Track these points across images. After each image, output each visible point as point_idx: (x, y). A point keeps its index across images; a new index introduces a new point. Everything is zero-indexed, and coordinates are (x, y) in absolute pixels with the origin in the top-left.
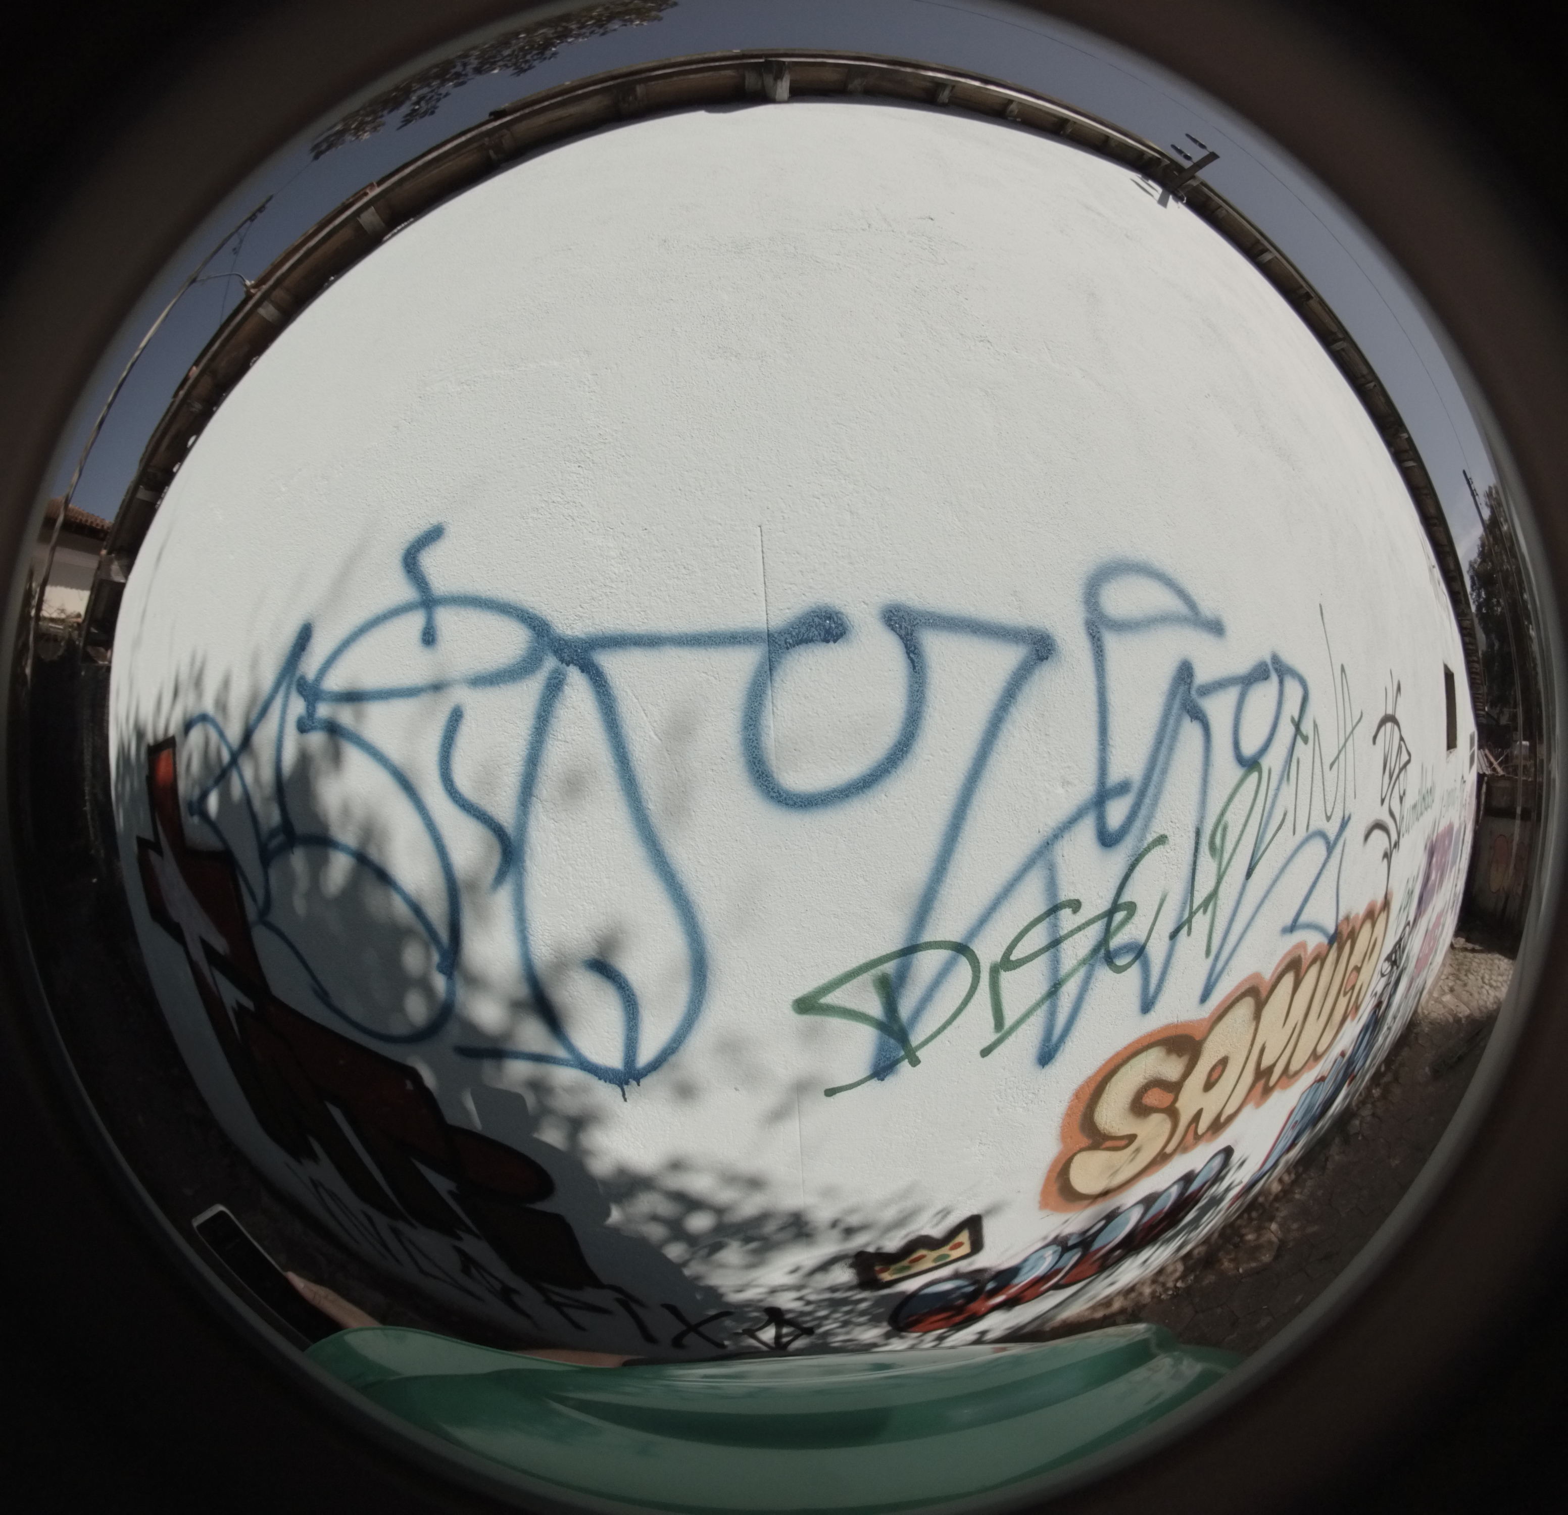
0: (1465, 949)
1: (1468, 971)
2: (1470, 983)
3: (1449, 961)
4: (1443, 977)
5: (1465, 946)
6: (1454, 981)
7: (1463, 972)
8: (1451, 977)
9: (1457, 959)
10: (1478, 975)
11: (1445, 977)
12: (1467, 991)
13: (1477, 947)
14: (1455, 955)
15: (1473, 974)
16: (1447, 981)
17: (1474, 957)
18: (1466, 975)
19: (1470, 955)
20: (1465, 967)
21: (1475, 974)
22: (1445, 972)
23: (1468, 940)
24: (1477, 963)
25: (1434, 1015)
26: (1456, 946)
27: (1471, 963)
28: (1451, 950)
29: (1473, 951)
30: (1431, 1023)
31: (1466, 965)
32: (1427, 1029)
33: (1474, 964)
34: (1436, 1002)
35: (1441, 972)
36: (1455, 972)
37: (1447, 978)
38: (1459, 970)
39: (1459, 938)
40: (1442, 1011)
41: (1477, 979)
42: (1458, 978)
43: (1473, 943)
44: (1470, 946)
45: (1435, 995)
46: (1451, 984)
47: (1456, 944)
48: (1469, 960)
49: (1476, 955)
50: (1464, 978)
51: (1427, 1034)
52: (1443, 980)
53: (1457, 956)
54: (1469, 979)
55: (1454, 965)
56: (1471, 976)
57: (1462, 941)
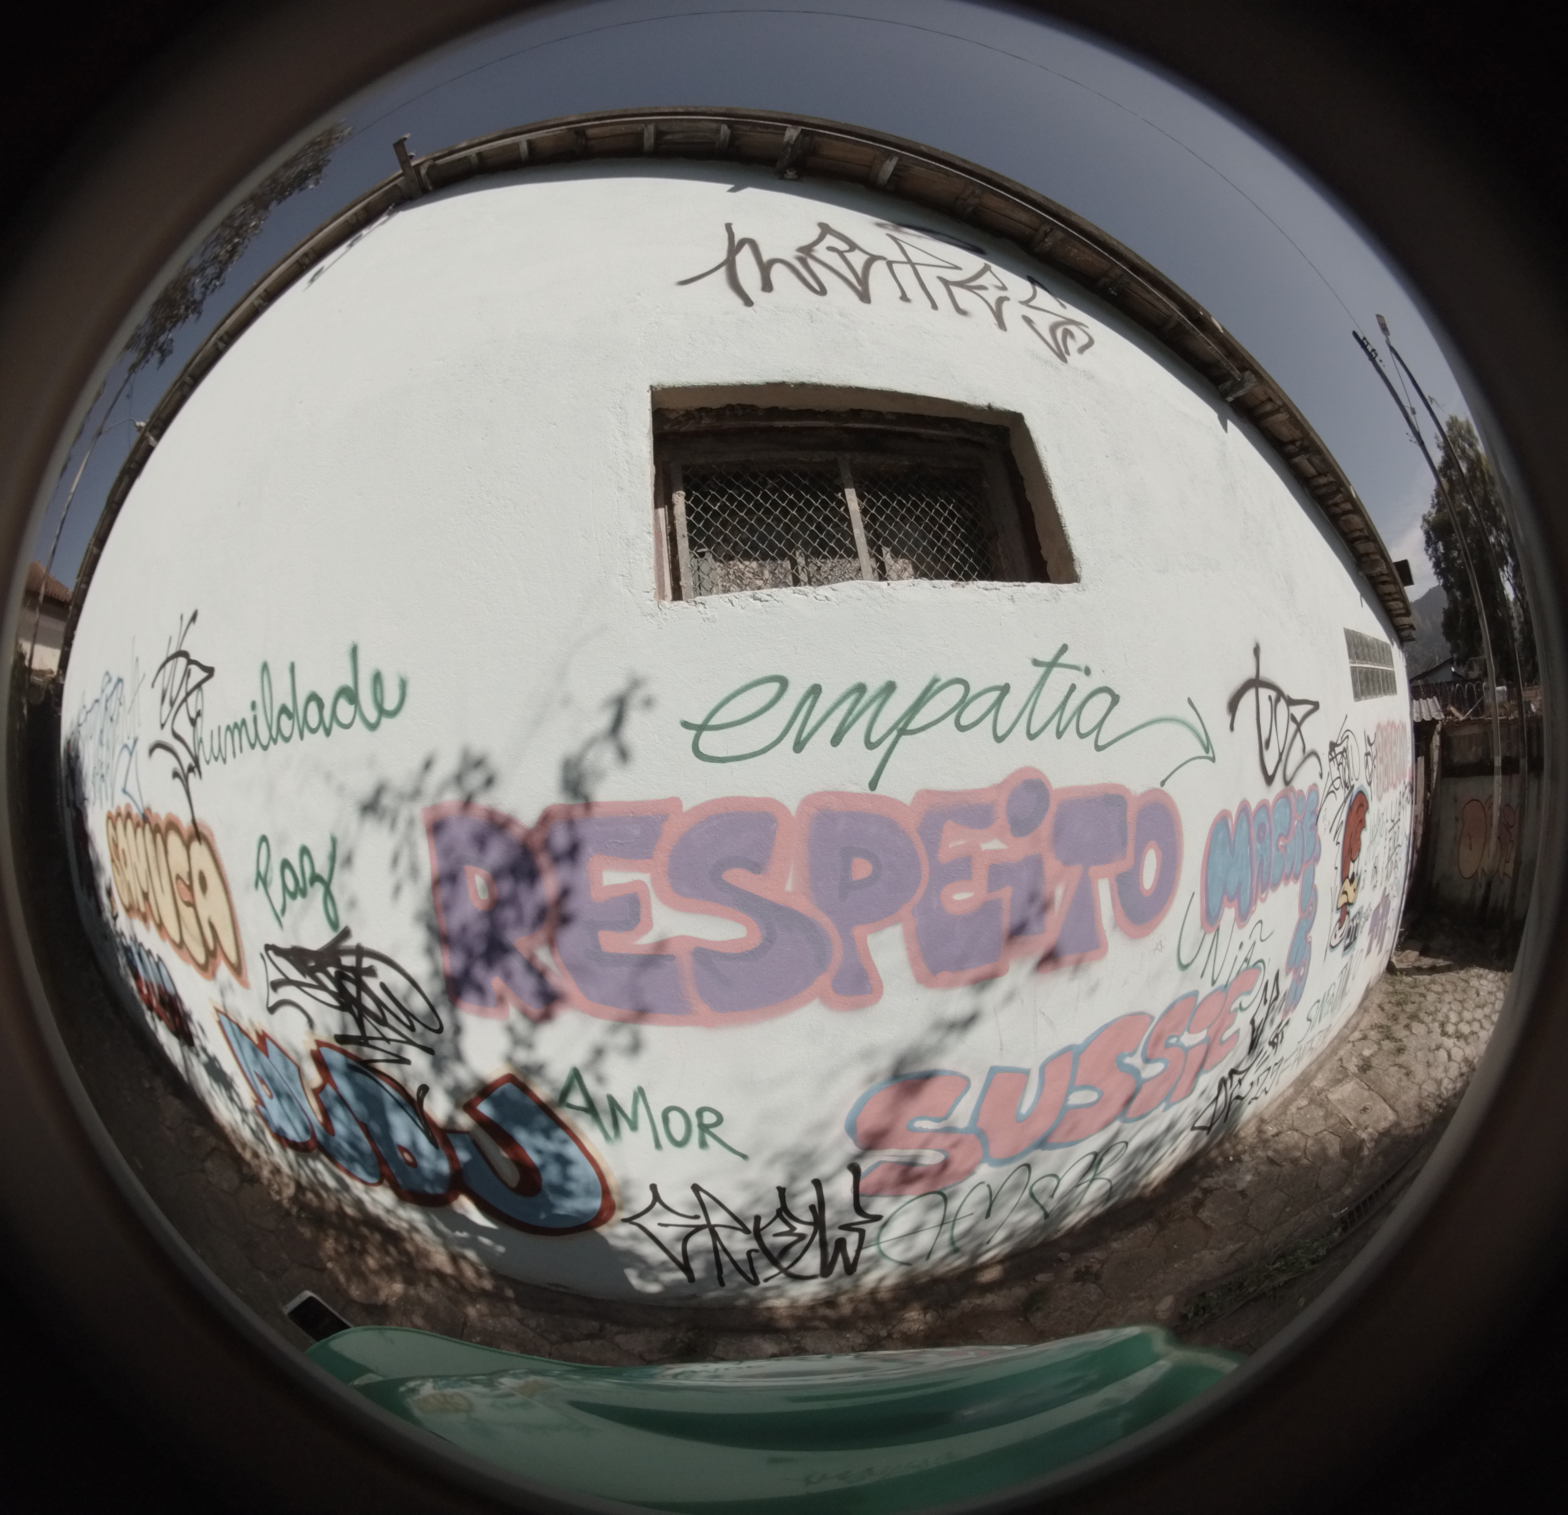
0: (1419, 970)
1: (1414, 1017)
2: (1411, 1043)
3: (1377, 998)
4: (1357, 1035)
5: (1417, 964)
6: (1378, 1043)
7: (1403, 1020)
8: (1373, 1035)
9: (1396, 992)
10: (1434, 1020)
11: (1361, 1036)
12: (1400, 1066)
13: (1441, 962)
14: (1393, 984)
15: (1423, 1022)
16: (1359, 1045)
17: (1433, 982)
18: (1407, 1027)
19: (1426, 978)
20: (1410, 1008)
21: (1428, 1019)
22: (1364, 1024)
23: (1424, 952)
24: (1437, 993)
25: (1290, 1138)
26: (1398, 966)
27: (1424, 996)
28: (1389, 976)
29: (1433, 970)
30: (1271, 1161)
31: (1413, 1003)
32: (1249, 1178)
33: (1431, 997)
34: (1312, 1101)
35: (1350, 1026)
36: (1385, 1022)
37: (1365, 1038)
38: (1395, 1018)
39: (1408, 951)
40: (1320, 1125)
41: (1430, 1032)
42: (1389, 1037)
43: (1433, 957)
44: (1427, 962)
45: (1318, 1083)
46: (1367, 1053)
47: (1401, 961)
48: (1422, 990)
49: (1437, 977)
50: (1400, 1032)
51: (1243, 1193)
52: (1353, 1042)
53: (1399, 987)
54: (1412, 1034)
55: (1387, 1007)
56: (1418, 1028)
57: (1412, 956)
